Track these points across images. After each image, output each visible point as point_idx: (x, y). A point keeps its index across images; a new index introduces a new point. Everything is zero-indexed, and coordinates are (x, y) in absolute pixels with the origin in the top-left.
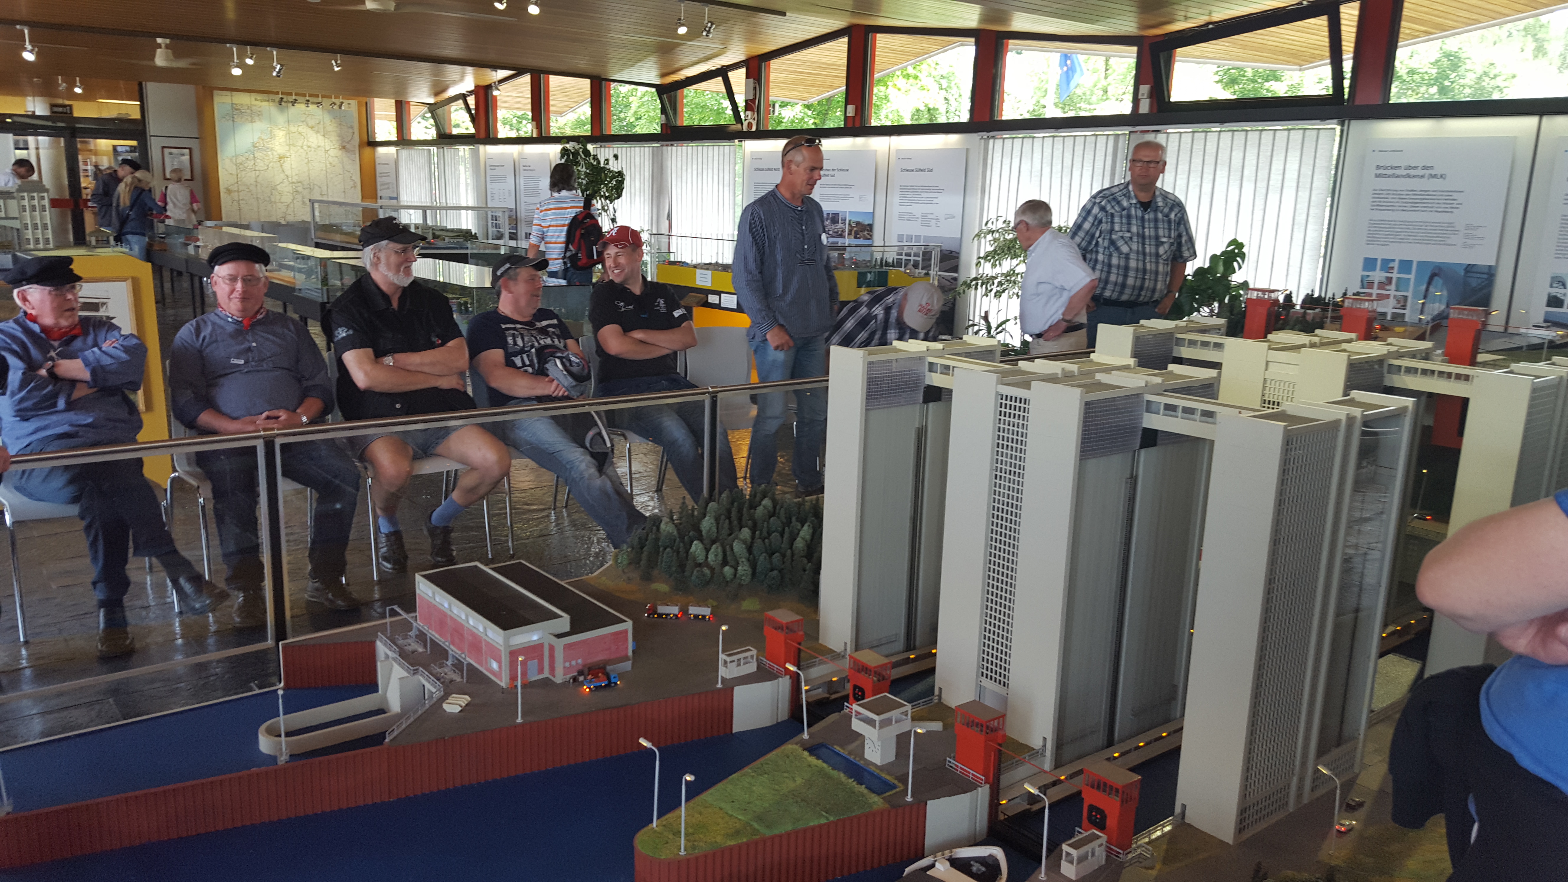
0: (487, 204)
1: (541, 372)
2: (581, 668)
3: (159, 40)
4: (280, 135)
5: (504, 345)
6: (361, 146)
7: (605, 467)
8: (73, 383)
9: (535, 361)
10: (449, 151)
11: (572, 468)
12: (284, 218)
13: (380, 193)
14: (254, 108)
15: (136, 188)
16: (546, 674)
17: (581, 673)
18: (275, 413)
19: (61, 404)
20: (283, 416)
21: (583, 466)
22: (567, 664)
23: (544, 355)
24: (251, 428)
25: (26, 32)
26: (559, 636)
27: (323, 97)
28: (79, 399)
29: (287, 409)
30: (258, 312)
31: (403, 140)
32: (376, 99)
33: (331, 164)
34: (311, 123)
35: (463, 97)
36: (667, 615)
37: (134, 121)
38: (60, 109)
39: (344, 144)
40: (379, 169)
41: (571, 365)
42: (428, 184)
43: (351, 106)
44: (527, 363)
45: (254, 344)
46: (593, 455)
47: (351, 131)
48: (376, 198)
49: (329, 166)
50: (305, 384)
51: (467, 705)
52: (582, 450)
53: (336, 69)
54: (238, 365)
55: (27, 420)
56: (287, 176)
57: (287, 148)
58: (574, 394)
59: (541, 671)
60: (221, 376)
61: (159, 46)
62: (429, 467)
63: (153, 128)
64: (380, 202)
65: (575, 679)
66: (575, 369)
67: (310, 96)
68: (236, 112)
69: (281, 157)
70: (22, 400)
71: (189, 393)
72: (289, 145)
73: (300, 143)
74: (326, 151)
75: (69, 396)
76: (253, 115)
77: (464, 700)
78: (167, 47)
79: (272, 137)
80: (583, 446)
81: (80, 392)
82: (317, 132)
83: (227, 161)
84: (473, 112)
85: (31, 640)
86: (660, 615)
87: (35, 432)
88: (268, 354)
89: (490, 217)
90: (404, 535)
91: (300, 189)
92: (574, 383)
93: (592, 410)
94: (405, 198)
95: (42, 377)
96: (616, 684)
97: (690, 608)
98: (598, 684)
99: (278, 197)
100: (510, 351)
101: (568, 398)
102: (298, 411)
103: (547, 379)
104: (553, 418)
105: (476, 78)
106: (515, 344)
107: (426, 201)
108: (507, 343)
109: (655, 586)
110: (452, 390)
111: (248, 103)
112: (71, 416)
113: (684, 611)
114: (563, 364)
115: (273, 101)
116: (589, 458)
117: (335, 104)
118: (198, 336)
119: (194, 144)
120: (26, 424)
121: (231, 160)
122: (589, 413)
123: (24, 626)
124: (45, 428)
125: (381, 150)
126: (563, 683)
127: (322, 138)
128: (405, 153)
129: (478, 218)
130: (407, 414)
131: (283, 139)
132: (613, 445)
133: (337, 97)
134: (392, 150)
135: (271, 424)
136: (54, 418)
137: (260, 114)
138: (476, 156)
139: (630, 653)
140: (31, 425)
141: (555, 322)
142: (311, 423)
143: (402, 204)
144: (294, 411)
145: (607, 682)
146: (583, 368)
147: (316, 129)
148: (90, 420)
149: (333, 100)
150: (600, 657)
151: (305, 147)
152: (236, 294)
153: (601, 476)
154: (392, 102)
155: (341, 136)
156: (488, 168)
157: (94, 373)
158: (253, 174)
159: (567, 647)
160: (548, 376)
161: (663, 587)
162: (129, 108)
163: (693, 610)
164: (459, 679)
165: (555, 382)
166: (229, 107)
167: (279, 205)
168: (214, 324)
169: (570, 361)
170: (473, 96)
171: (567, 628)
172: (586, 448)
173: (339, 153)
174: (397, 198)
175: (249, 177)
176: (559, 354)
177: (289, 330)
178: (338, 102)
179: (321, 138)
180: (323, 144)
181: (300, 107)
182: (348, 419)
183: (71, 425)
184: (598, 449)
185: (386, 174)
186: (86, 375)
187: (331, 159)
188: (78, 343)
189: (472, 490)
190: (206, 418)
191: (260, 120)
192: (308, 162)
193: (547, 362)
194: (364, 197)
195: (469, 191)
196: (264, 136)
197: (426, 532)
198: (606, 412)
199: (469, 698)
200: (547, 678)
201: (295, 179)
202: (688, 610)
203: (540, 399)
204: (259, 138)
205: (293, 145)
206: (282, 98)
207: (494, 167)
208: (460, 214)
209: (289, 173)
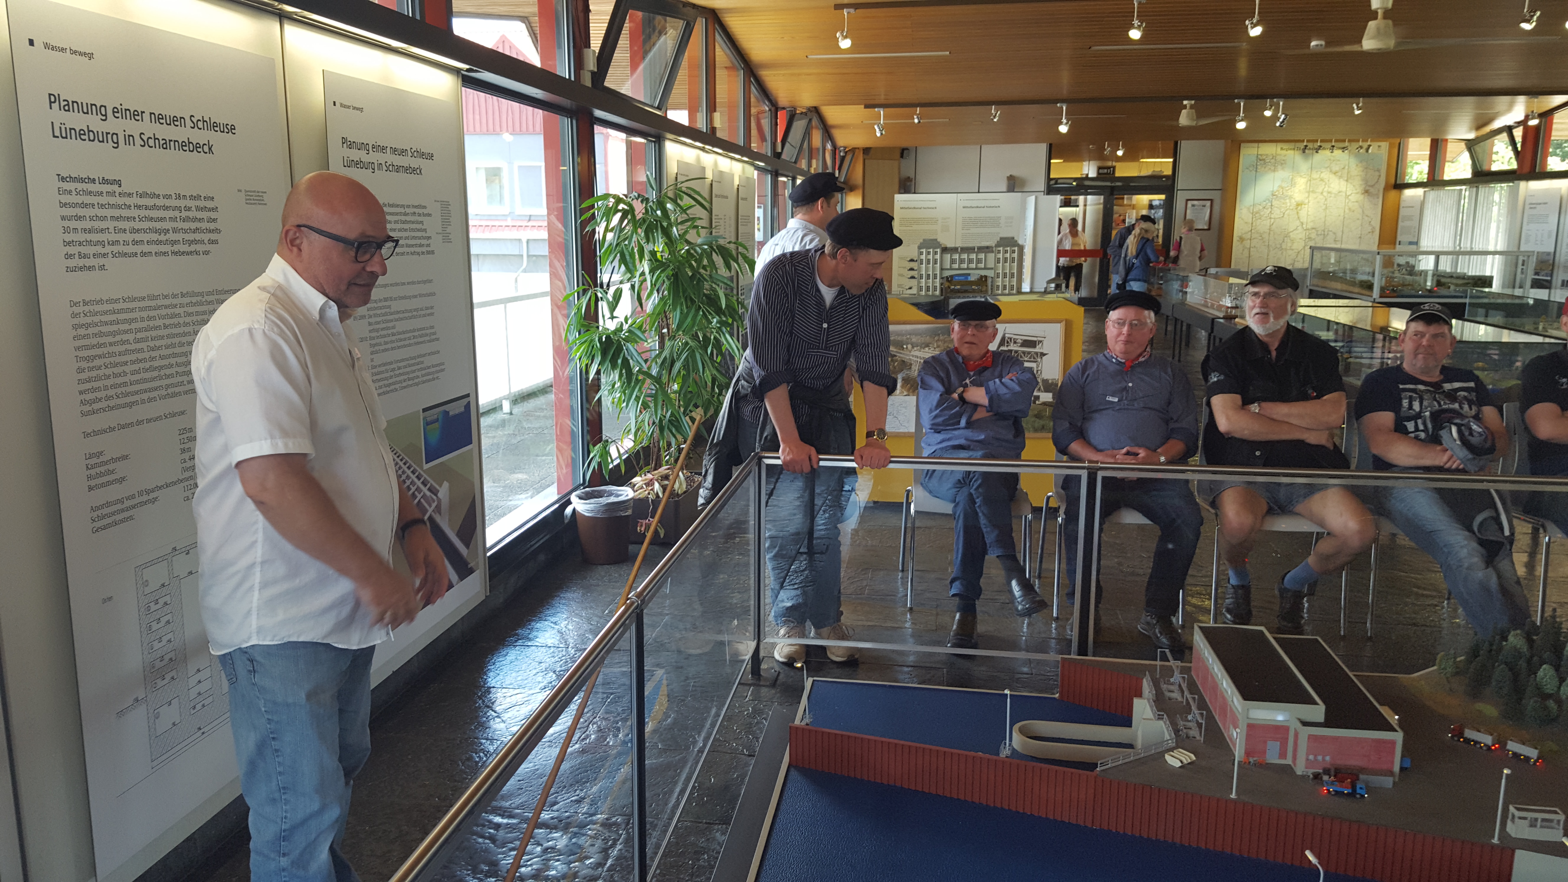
0: (1519, 248)
1: (1434, 439)
2: (1328, 766)
3: (1185, 102)
4: (1301, 182)
5: (1395, 407)
6: (1386, 189)
7: (1497, 559)
8: (976, 406)
9: (1430, 426)
10: (1483, 190)
11: (1449, 553)
12: (1293, 264)
13: (1399, 238)
14: (1278, 157)
15: (1143, 238)
16: (1289, 761)
17: (1327, 771)
18: (1135, 449)
19: (963, 422)
20: (1142, 453)
21: (1464, 552)
22: (1311, 757)
23: (1440, 419)
24: (1112, 461)
25: (1064, 108)
26: (1305, 724)
27: (1350, 141)
28: (978, 420)
29: (1147, 448)
30: (1140, 355)
31: (1434, 181)
32: (1411, 140)
33: (1350, 209)
34: (1336, 168)
35: (1509, 129)
36: (1476, 742)
37: (1166, 177)
38: (1106, 171)
39: (1367, 188)
40: (1403, 212)
41: (1471, 434)
42: (1453, 227)
43: (1381, 150)
44: (1421, 427)
45: (1130, 385)
46: (1482, 543)
47: (1377, 173)
48: (1395, 244)
49: (1347, 211)
50: (1172, 425)
51: (1189, 764)
52: (1467, 533)
53: (1357, 112)
54: (1113, 402)
55: (939, 432)
56: (1302, 224)
57: (1307, 195)
58: (1470, 467)
59: (1283, 755)
60: (1096, 411)
61: (1185, 107)
62: (1284, 524)
63: (1180, 183)
64: (1399, 248)
65: (1317, 776)
66: (1475, 440)
67: (1336, 141)
68: (1261, 163)
69: (1299, 204)
70: (936, 417)
71: (1066, 425)
72: (1309, 192)
73: (1320, 190)
74: (1347, 197)
75: (970, 417)
76: (1277, 163)
77: (1188, 757)
78: (1192, 107)
79: (1293, 184)
80: (1469, 529)
81: (980, 414)
82: (1341, 177)
83: (1244, 211)
84: (1519, 146)
85: (914, 608)
86: (1467, 741)
87: (940, 442)
88: (1141, 395)
89: (1520, 262)
90: (1253, 590)
91: (1313, 236)
92: (1470, 456)
93: (1492, 488)
94: (1426, 243)
95: (954, 399)
96: (1363, 796)
97: (1509, 742)
98: (1339, 789)
99: (1289, 245)
100: (1402, 414)
101: (1464, 471)
102: (1159, 450)
103: (1439, 448)
104: (1439, 491)
105: (1527, 107)
106: (1411, 407)
107: (1448, 246)
108: (1401, 405)
109: (1480, 706)
110: (1317, 446)
111: (1274, 153)
112: (969, 433)
113: (1502, 743)
114: (1460, 432)
115: (1299, 149)
116: (1474, 545)
117: (1361, 147)
118: (1083, 373)
119: (1216, 196)
120: (937, 435)
121: (1249, 209)
122: (1488, 492)
123: (911, 596)
124: (949, 440)
125: (1408, 192)
126: (1303, 776)
127: (1345, 183)
128: (1433, 194)
129: (1506, 264)
130: (1265, 466)
131: (1304, 186)
132: (1512, 534)
133: (1365, 141)
134: (1420, 191)
135: (1129, 459)
136: (956, 433)
137: (1283, 163)
138: (1513, 195)
139: (1396, 768)
140: (939, 437)
141: (1472, 384)
142: (1169, 462)
143: (1422, 249)
144: (1155, 450)
145: (1350, 791)
146: (1485, 440)
147: (1339, 174)
148: (983, 437)
149: (1361, 144)
150: (1354, 762)
151: (1325, 194)
152: (1122, 338)
153: (1487, 568)
154: (1427, 142)
155: (1365, 181)
156: (1527, 207)
157: (991, 400)
158: (1268, 223)
159: (1311, 737)
160: (1441, 444)
161: (1490, 710)
162: (1162, 164)
163: (1513, 746)
164: (1198, 738)
165: (1449, 453)
166: (1254, 158)
167: (1290, 252)
168: (1100, 363)
169: (1471, 429)
170: (1521, 128)
171: (1321, 718)
172: (1474, 533)
173: (1360, 197)
174: (1416, 243)
175: (1263, 225)
176: (1457, 421)
177: (1166, 373)
178: (1365, 145)
179: (1343, 183)
180: (1344, 189)
181: (1325, 154)
182: (1210, 463)
183: (966, 439)
184: (1491, 535)
185: (1409, 218)
186: (985, 401)
187: (1350, 204)
188: (987, 373)
189: (1327, 558)
190: (1076, 447)
191: (1283, 169)
192: (1326, 208)
193: (1442, 428)
194: (1381, 242)
195: (1500, 235)
196: (1284, 185)
197: (1276, 592)
198: (1512, 493)
199: (1194, 758)
200: (1289, 765)
201: (1310, 226)
202: (1506, 744)
203: (1427, 469)
204: (1280, 186)
205: (1313, 192)
206: (1306, 146)
207: (1533, 205)
208: (1486, 260)
209: (1304, 220)
